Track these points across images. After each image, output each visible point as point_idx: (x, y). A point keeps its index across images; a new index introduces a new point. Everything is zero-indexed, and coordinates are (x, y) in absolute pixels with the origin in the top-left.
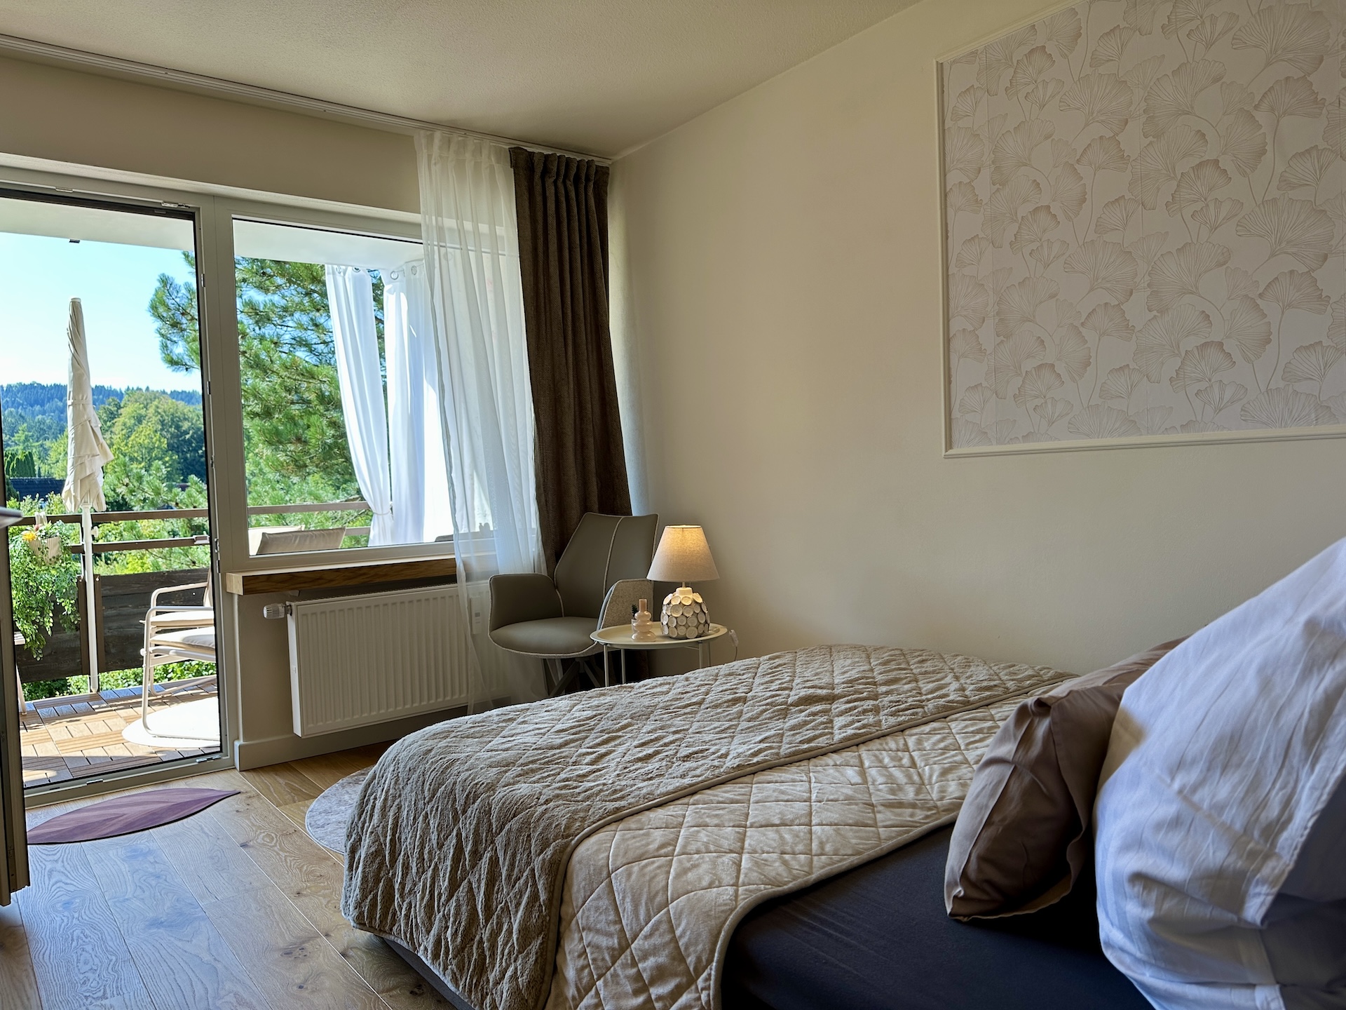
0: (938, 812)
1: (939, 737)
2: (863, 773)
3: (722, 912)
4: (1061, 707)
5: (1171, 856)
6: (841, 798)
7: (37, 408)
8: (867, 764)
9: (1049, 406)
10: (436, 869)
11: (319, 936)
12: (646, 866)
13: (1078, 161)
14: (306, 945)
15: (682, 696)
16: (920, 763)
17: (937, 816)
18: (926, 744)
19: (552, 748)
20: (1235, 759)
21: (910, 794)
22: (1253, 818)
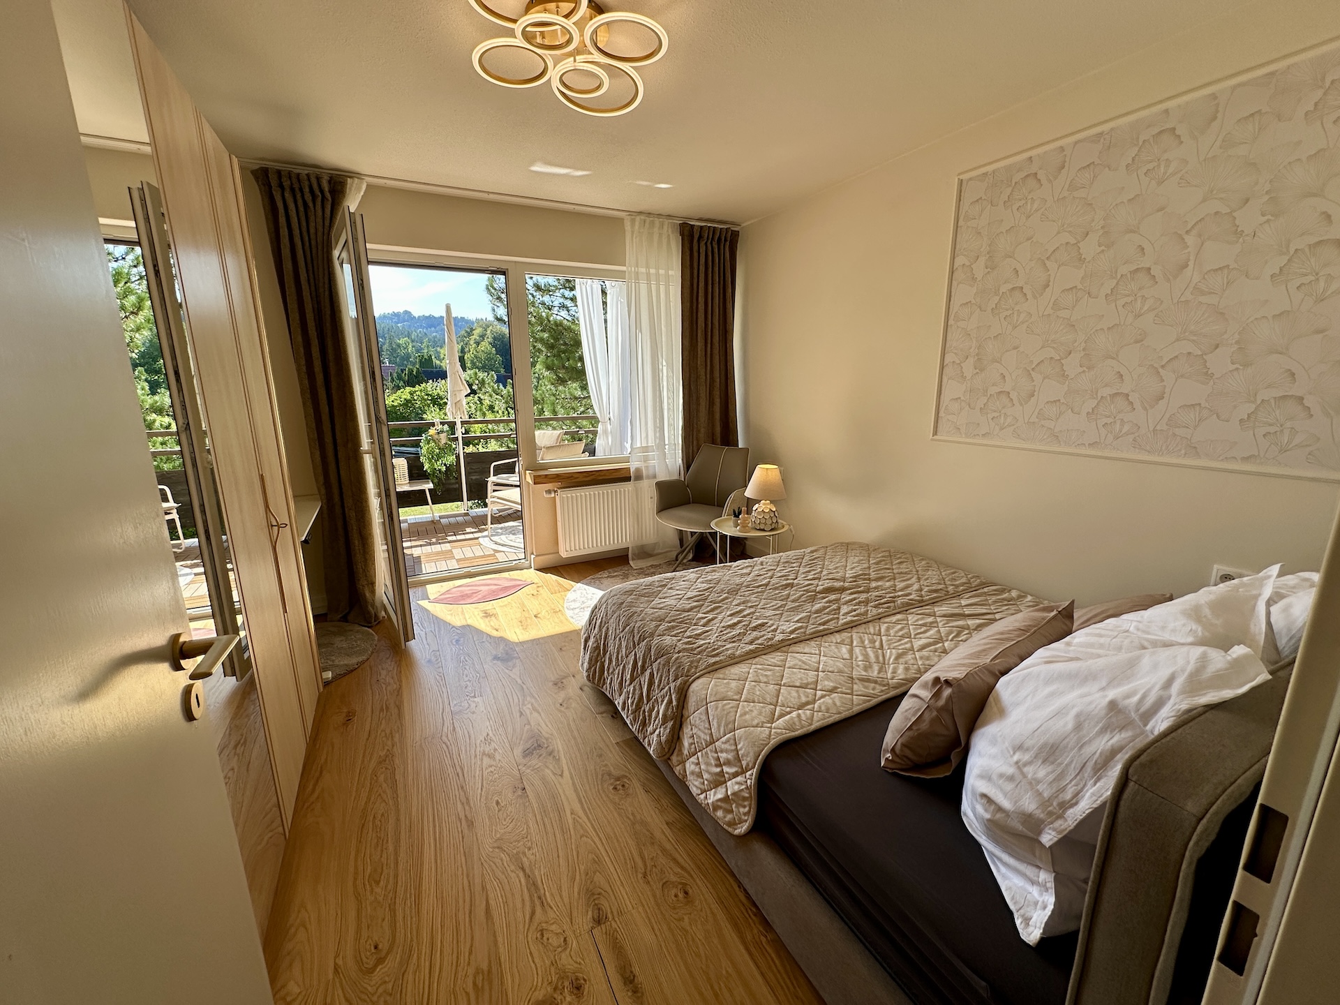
0: (889, 689)
1: (900, 626)
2: (851, 652)
3: (762, 744)
4: (959, 685)
5: (1005, 795)
6: (836, 671)
7: (433, 329)
8: (855, 644)
9: (1002, 418)
10: (624, 666)
11: (570, 676)
12: (725, 705)
13: (1048, 258)
14: (563, 681)
15: (758, 578)
16: (885, 647)
17: (887, 691)
18: (891, 631)
19: (684, 611)
20: (1051, 759)
21: (874, 673)
22: (1055, 795)
